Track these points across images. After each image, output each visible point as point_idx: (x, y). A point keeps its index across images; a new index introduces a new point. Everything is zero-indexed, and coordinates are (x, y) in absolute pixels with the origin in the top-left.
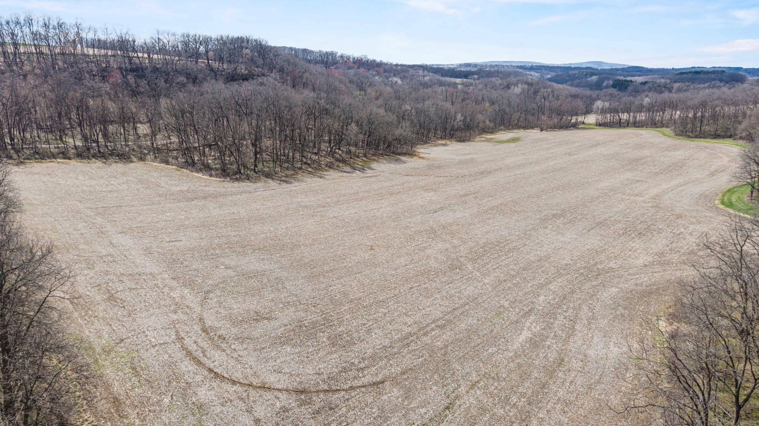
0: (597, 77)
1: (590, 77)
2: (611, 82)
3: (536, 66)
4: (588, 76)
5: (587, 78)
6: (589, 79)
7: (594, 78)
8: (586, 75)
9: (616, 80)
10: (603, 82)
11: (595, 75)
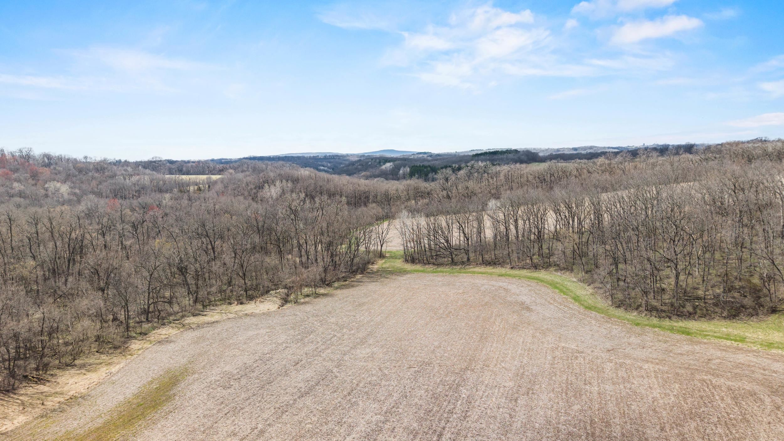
0: (391, 164)
1: (384, 164)
2: (408, 170)
3: (330, 156)
4: (382, 164)
5: (381, 166)
6: (383, 167)
7: (388, 165)
8: (380, 162)
9: (414, 166)
10: (399, 170)
11: (389, 162)
